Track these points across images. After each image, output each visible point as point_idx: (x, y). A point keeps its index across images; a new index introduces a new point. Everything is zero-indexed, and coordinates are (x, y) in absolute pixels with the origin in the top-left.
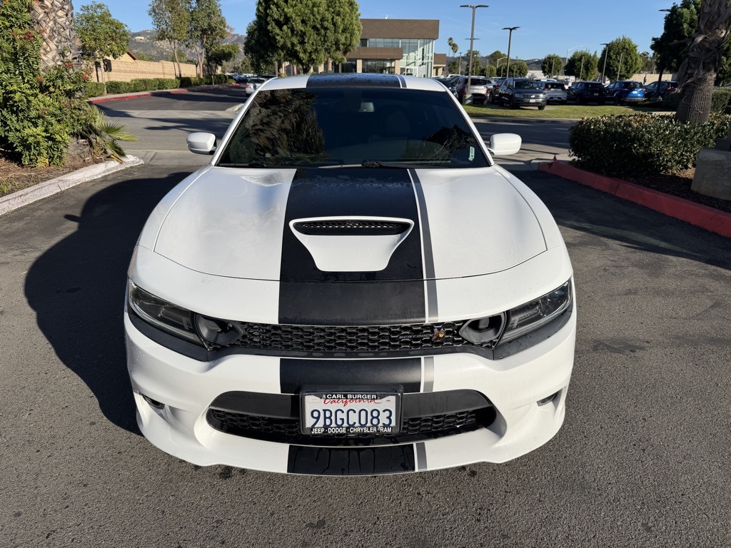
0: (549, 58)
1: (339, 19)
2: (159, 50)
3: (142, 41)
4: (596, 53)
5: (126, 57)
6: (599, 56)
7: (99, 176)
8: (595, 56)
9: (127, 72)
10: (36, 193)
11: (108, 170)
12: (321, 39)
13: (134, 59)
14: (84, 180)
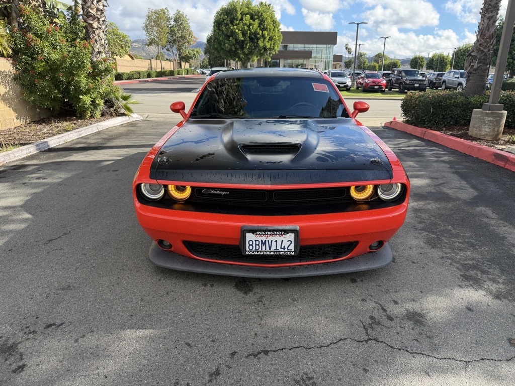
0: (416, 58)
1: (266, 33)
2: (147, 52)
3: (136, 46)
4: (449, 54)
5: (127, 57)
6: (451, 56)
7: (119, 124)
8: (448, 56)
9: (128, 66)
10: (86, 131)
11: (123, 121)
12: (254, 45)
13: (132, 58)
14: (110, 126)
